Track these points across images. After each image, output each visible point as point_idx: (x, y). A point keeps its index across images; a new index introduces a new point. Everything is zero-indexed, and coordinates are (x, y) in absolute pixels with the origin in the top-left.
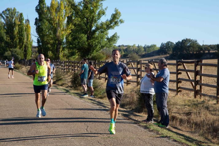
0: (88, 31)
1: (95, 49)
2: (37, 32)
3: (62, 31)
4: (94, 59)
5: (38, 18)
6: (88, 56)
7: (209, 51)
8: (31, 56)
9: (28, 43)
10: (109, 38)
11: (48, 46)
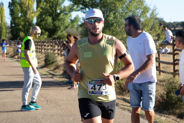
0: (53, 14)
1: (59, 30)
2: (10, 15)
3: (31, 13)
4: (59, 38)
5: (11, 2)
6: (54, 36)
7: (175, 28)
8: (6, 37)
9: (3, 24)
10: (73, 19)
11: (20, 27)
